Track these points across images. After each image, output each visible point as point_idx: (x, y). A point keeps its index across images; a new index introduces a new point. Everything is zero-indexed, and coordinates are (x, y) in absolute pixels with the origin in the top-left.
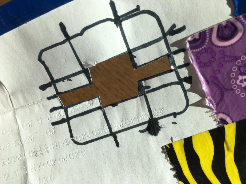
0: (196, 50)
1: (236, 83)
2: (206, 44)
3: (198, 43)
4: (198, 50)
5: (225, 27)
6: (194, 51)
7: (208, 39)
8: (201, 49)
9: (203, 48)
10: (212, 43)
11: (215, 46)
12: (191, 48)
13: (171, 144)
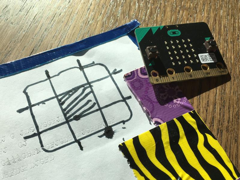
0: (131, 81)
1: (159, 98)
2: (136, 77)
3: (131, 77)
4: (132, 80)
5: (144, 69)
6: (129, 81)
7: (136, 74)
8: (133, 80)
9: (134, 79)
10: (139, 76)
11: (141, 78)
12: (127, 80)
13: (124, 143)
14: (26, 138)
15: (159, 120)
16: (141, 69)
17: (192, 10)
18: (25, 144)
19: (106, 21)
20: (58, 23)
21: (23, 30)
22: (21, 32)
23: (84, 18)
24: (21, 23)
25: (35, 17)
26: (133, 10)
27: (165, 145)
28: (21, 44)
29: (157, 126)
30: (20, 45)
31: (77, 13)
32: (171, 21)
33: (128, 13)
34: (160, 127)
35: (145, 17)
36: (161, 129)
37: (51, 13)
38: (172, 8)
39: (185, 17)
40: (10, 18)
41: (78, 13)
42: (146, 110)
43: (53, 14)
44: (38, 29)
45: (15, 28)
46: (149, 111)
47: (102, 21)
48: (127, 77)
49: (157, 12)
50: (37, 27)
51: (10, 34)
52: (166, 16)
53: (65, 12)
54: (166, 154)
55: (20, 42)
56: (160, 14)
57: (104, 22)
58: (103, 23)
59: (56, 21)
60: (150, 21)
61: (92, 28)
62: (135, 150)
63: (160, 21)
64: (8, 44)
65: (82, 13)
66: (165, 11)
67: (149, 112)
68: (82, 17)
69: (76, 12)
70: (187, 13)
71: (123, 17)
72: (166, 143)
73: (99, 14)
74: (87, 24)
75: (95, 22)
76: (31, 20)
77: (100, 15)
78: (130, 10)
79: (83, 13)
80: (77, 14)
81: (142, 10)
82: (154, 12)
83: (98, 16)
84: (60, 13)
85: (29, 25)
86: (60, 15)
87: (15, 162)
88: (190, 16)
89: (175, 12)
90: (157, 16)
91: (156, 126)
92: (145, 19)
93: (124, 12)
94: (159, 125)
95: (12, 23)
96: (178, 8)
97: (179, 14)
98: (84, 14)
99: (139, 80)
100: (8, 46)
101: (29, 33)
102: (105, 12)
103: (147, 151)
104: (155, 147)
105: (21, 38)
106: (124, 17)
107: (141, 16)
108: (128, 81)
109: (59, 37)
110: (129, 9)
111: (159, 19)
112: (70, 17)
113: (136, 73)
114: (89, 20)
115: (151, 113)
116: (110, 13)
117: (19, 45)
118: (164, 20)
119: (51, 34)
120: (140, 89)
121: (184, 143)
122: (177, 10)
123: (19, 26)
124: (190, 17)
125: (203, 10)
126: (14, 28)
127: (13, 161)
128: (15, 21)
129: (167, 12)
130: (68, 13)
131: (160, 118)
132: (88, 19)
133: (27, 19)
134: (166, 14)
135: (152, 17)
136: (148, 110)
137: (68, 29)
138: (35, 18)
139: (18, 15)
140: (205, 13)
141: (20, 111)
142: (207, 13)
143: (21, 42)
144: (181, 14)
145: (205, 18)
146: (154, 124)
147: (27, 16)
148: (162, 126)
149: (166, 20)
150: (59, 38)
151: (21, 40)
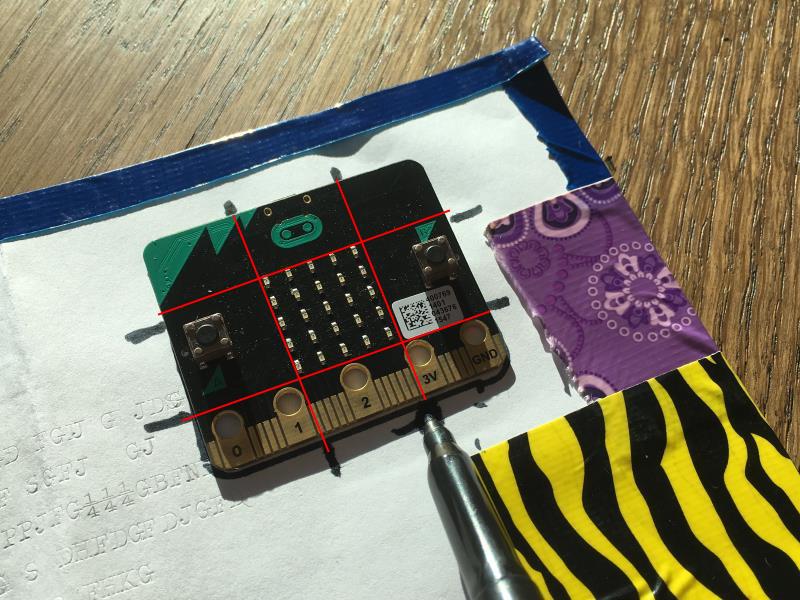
0: (508, 245)
1: (603, 308)
2: (526, 233)
3: (510, 233)
4: (512, 244)
5: (556, 206)
6: (504, 246)
7: (528, 225)
8: (516, 242)
9: (520, 240)
10: (536, 232)
11: (544, 237)
12: (498, 241)
13: (478, 455)
14: (152, 427)
15: (599, 384)
16: (545, 205)
17: (733, 18)
18: (148, 448)
19: (440, 47)
20: (280, 47)
21: (161, 68)
22: (155, 75)
23: (365, 36)
24: (154, 43)
25: (201, 27)
26: (532, 13)
27: (616, 470)
28: (152, 118)
29: (592, 402)
30: (149, 121)
31: (346, 15)
32: (659, 54)
33: (516, 23)
34: (603, 407)
35: (573, 39)
36: (605, 413)
37: (258, 16)
38: (667, 9)
39: (708, 43)
40: (119, 25)
41: (349, 17)
42: (557, 347)
43: (264, 20)
44: (212, 67)
45: (135, 62)
46: (565, 350)
47: (426, 45)
48: (497, 233)
49: (615, 23)
50: (207, 59)
51: (118, 81)
52: (644, 35)
53: (305, 14)
54: (619, 500)
55: (151, 108)
56: (624, 28)
57: (433, 51)
58: (431, 55)
59: (272, 43)
60: (589, 52)
61: (393, 68)
62: (514, 481)
63: (622, 55)
64: (109, 116)
65: (361, 18)
66: (640, 21)
67: (568, 354)
68: (362, 31)
69: (341, 14)
70: (716, 31)
71: (497, 37)
72: (620, 461)
73: (417, 22)
74: (376, 54)
75: (403, 51)
76: (191, 35)
77: (422, 27)
78: (522, 11)
79: (364, 19)
80: (344, 20)
81: (564, 13)
82: (603, 23)
83: (414, 28)
84: (286, 15)
85: (182, 52)
86: (288, 23)
87: (113, 508)
88: (725, 40)
89: (675, 24)
90: (613, 36)
91: (588, 401)
92: (573, 44)
93: (503, 17)
94: (599, 400)
95: (125, 44)
96: (685, 11)
97: (688, 30)
98: (367, 20)
99: (538, 243)
100: (109, 122)
101: (179, 81)
102: (438, 17)
103: (554, 485)
104: (583, 474)
105: (152, 95)
106: (502, 36)
107: (558, 33)
108: (499, 246)
109: (280, 96)
110: (518, 8)
111: (620, 47)
112: (319, 29)
113: (527, 221)
114: (383, 40)
115: (573, 359)
116: (454, 20)
117: (145, 118)
118: (636, 51)
119: (254, 86)
120: (538, 275)
121: (678, 466)
122: (683, 19)
123: (149, 54)
124: (727, 43)
125: (772, 21)
126: (132, 60)
127: (106, 503)
128: (136, 38)
129: (647, 24)
130: (312, 17)
131: (604, 375)
132: (380, 38)
133: (178, 33)
134: (646, 29)
135: (596, 38)
136: (562, 346)
137: (310, 71)
138: (204, 29)
139: (147, 16)
140: (778, 32)
141: (137, 337)
142: (782, 33)
143: (154, 110)
144: (695, 32)
145: (776, 48)
146: (583, 395)
147: (176, 20)
148: (608, 402)
149: (642, 50)
150: (281, 99)
151: (154, 103)
